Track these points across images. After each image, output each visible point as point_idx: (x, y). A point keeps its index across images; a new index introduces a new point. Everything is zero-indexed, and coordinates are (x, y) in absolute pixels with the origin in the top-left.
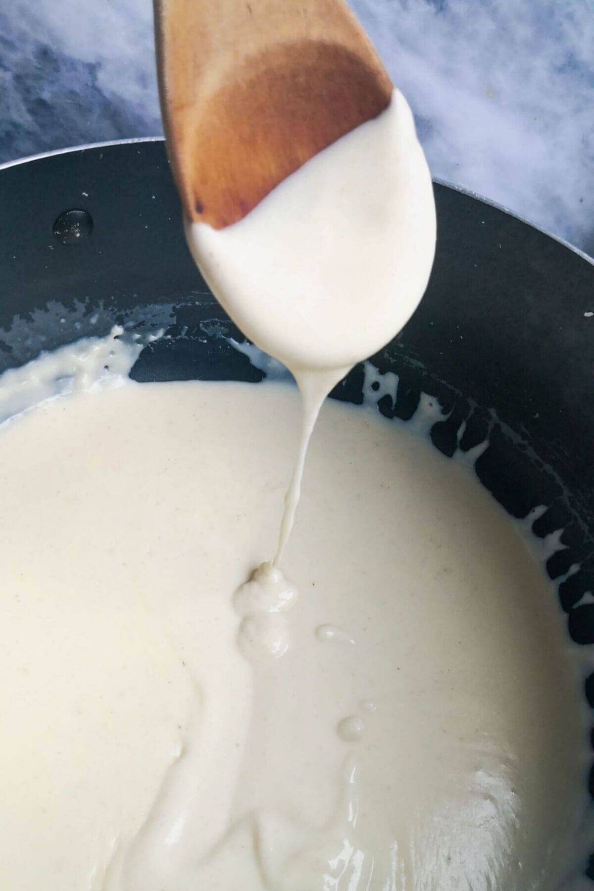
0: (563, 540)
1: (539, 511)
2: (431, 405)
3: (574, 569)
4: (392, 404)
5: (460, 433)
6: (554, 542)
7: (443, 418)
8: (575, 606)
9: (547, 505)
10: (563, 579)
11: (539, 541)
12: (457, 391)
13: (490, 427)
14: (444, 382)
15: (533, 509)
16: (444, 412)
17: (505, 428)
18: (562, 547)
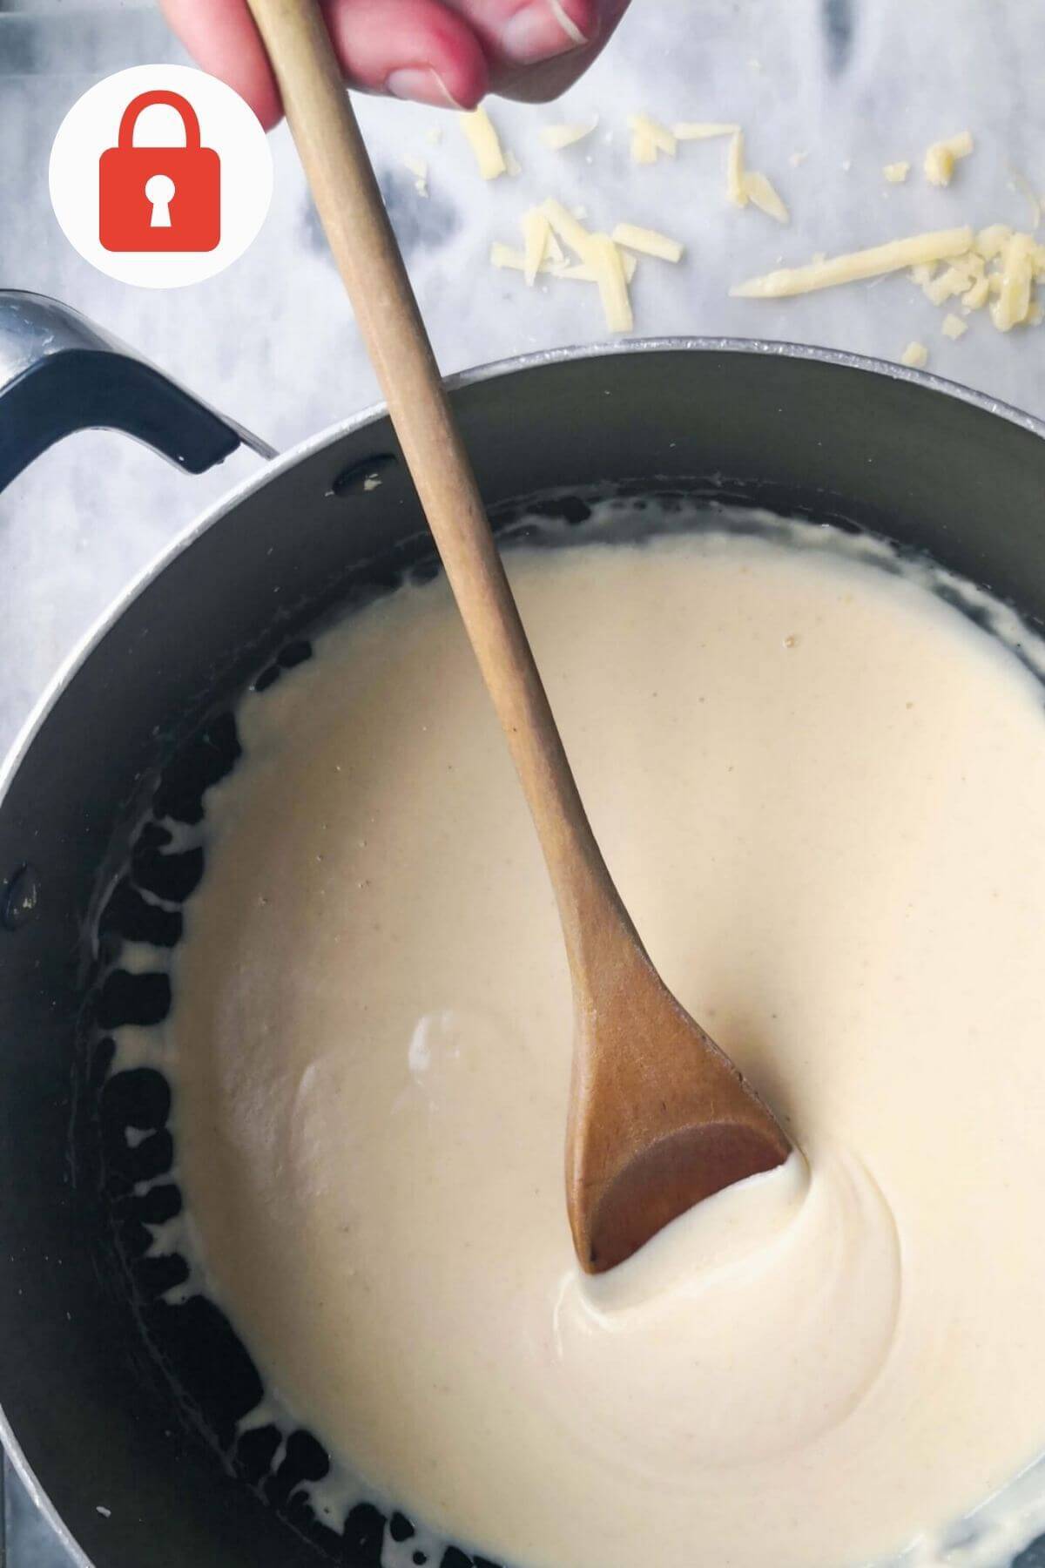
0: (150, 1240)
1: (175, 1295)
2: (327, 1511)
3: (142, 1189)
4: (392, 1526)
5: (280, 1456)
6: (163, 1240)
7: (306, 1485)
8: (152, 1132)
9: (163, 1302)
10: (161, 1180)
11: (182, 1251)
12: (284, 1519)
13: (234, 1448)
14: (307, 1540)
15: (185, 1301)
16: (305, 1495)
17: (214, 1441)
18: (153, 1229)
